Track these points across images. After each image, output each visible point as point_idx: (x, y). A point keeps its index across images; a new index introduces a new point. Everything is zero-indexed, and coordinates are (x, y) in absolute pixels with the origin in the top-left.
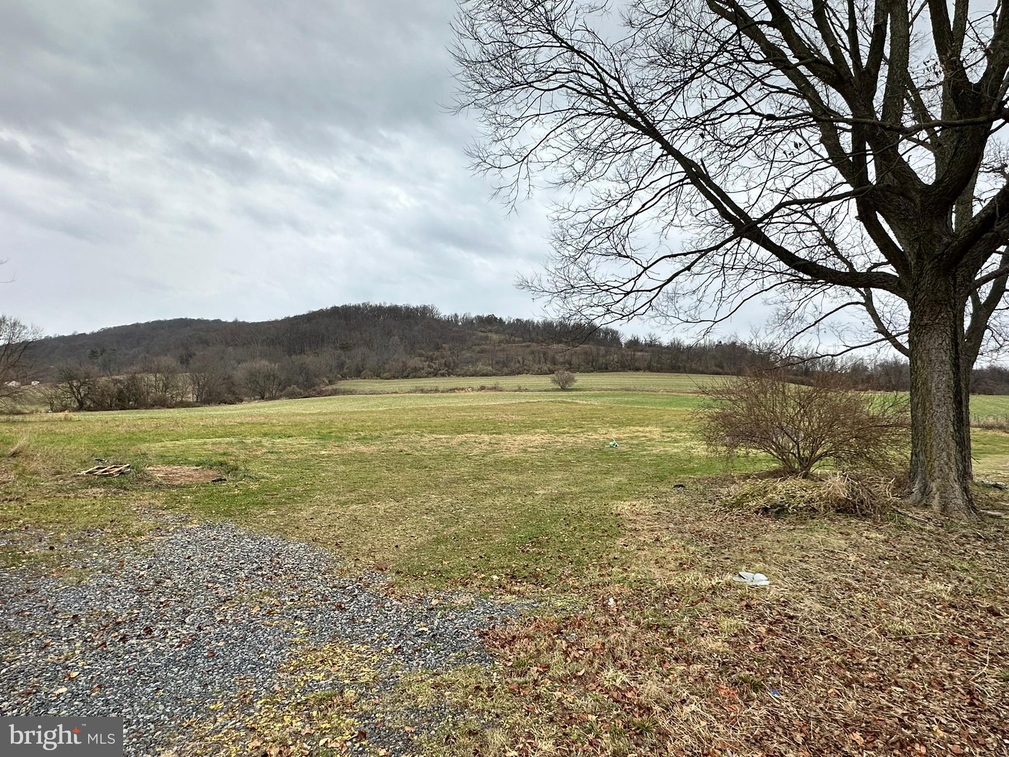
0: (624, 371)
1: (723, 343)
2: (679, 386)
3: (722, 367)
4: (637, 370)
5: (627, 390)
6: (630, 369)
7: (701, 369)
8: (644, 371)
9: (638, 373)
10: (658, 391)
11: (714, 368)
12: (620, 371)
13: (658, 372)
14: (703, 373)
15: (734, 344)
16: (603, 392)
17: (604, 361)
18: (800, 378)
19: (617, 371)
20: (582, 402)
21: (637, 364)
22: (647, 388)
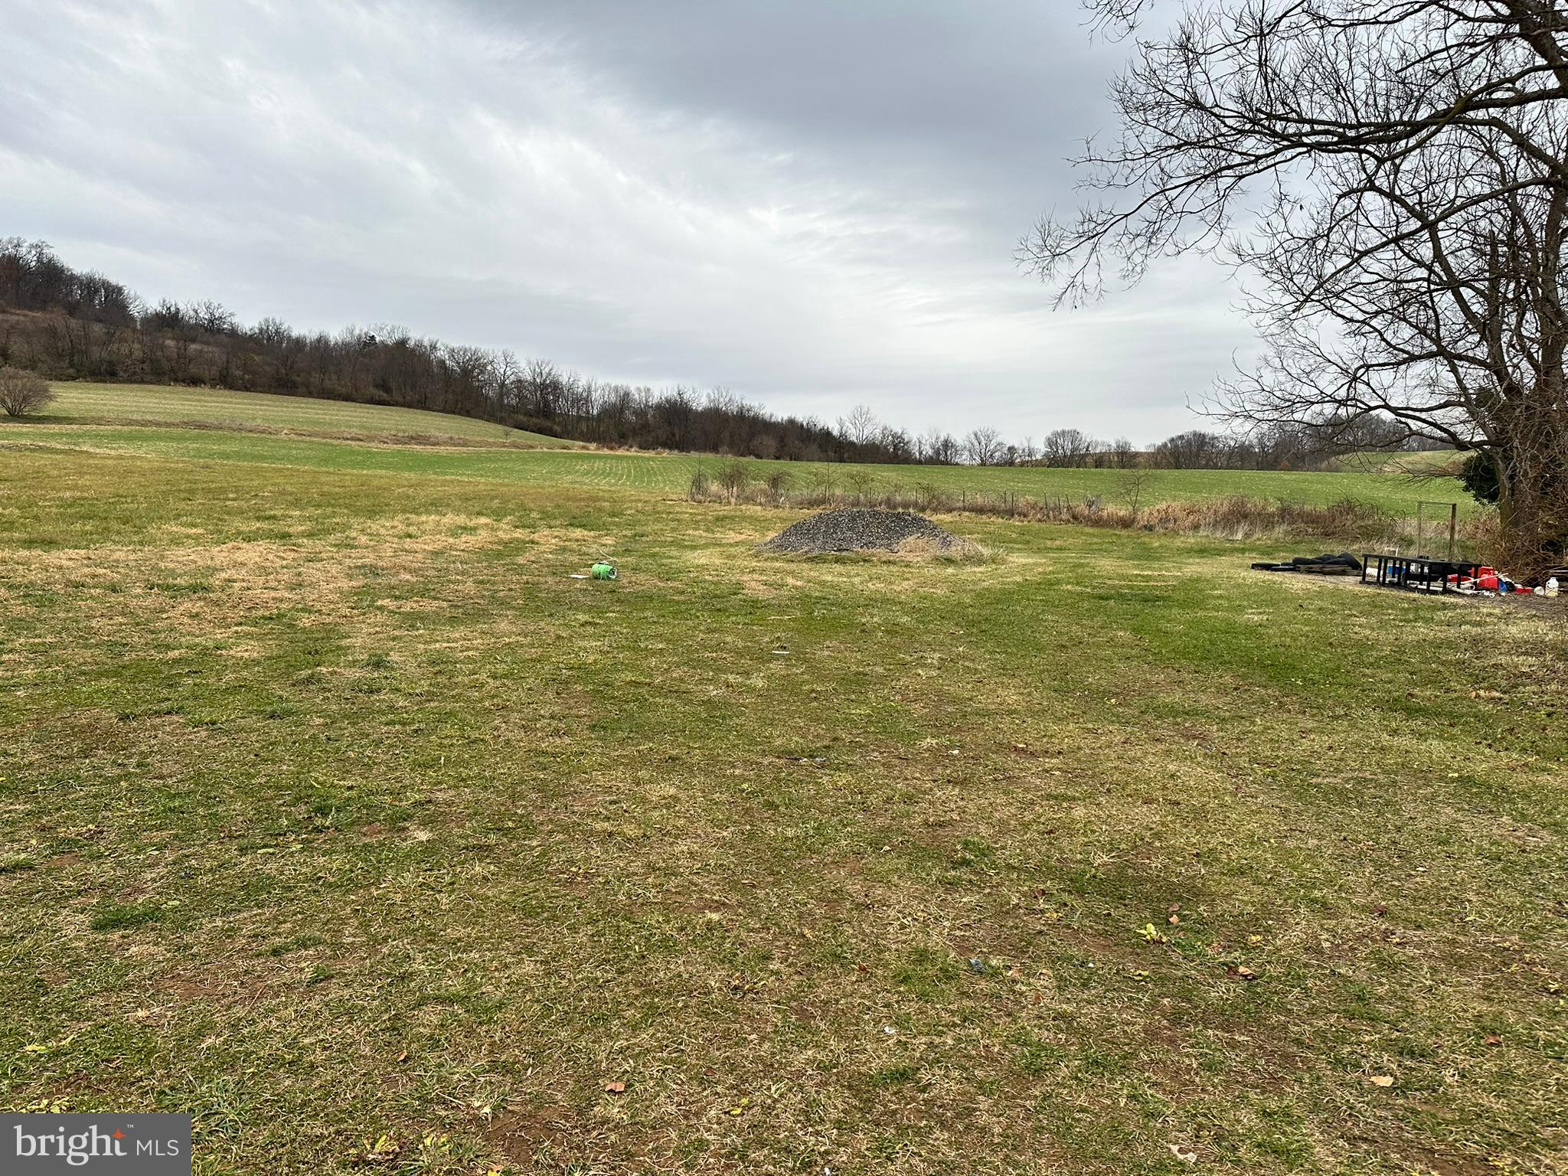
0: (159, 382)
1: (378, 339)
2: (316, 423)
3: (388, 390)
4: (194, 381)
5: (199, 427)
6: (176, 380)
7: (343, 390)
8: (213, 386)
9: (198, 390)
10: (277, 432)
11: (372, 391)
12: (150, 383)
13: (247, 390)
14: (347, 398)
15: (402, 343)
16: (139, 429)
17: (104, 354)
18: (535, 420)
19: (142, 382)
20: (101, 451)
21: (193, 370)
22: (248, 424)
